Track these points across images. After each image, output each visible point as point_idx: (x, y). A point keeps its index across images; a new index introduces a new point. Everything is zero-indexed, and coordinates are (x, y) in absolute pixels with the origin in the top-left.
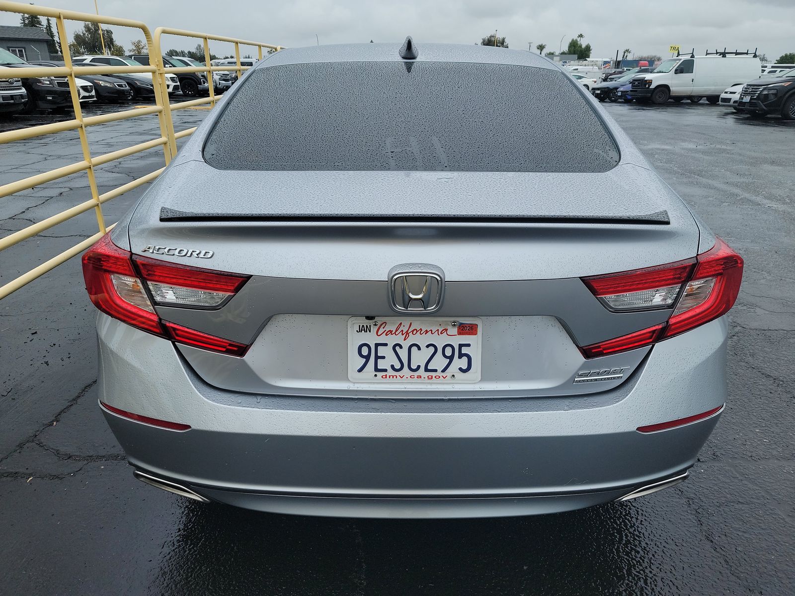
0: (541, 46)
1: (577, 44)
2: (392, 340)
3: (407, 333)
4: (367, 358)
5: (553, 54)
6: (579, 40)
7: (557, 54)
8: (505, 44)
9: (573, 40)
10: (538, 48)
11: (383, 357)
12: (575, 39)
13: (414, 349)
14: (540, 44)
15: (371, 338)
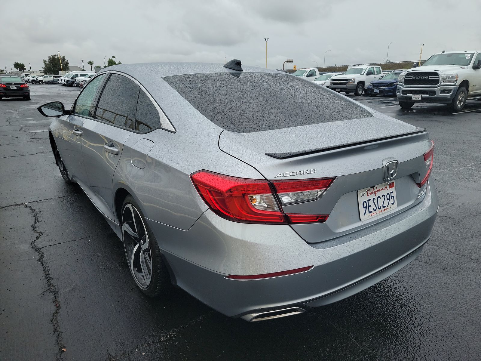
0: (90, 62)
1: (113, 62)
2: (371, 197)
3: (376, 192)
4: (366, 208)
5: (99, 67)
6: (113, 59)
7: (102, 67)
8: (65, 60)
9: (110, 59)
10: (89, 64)
11: (370, 206)
12: (111, 59)
13: (379, 198)
14: (90, 61)
15: (366, 198)
